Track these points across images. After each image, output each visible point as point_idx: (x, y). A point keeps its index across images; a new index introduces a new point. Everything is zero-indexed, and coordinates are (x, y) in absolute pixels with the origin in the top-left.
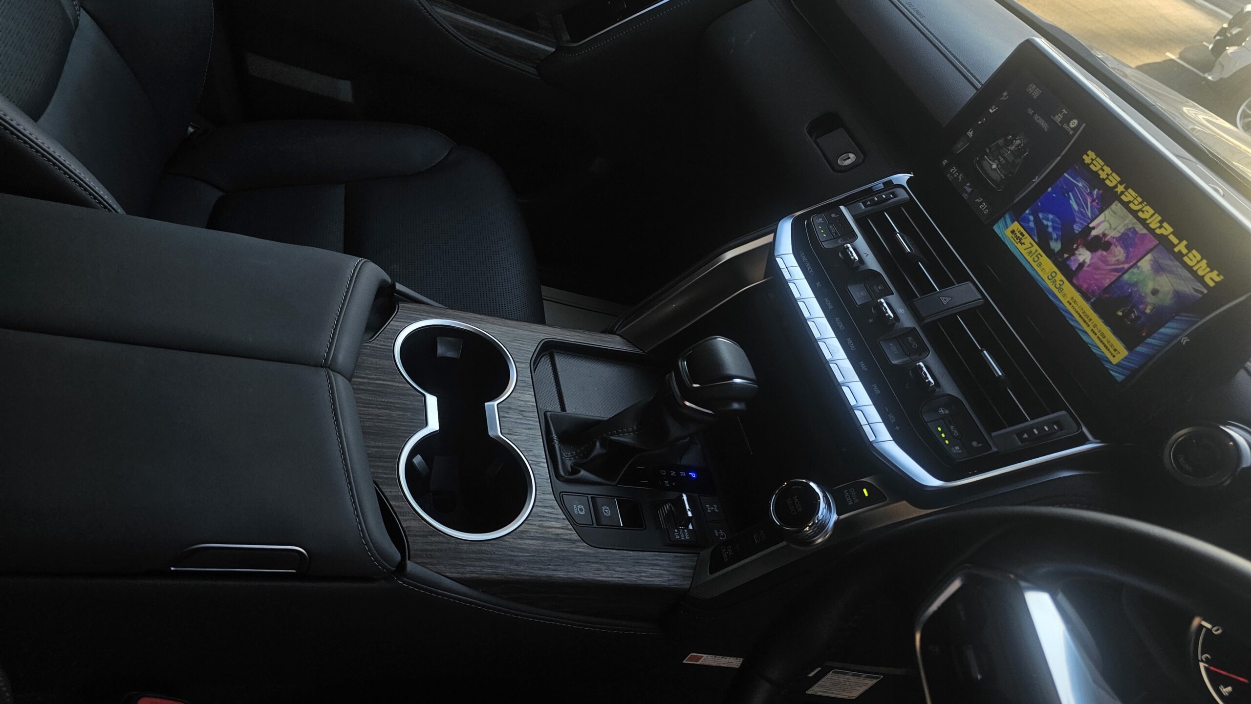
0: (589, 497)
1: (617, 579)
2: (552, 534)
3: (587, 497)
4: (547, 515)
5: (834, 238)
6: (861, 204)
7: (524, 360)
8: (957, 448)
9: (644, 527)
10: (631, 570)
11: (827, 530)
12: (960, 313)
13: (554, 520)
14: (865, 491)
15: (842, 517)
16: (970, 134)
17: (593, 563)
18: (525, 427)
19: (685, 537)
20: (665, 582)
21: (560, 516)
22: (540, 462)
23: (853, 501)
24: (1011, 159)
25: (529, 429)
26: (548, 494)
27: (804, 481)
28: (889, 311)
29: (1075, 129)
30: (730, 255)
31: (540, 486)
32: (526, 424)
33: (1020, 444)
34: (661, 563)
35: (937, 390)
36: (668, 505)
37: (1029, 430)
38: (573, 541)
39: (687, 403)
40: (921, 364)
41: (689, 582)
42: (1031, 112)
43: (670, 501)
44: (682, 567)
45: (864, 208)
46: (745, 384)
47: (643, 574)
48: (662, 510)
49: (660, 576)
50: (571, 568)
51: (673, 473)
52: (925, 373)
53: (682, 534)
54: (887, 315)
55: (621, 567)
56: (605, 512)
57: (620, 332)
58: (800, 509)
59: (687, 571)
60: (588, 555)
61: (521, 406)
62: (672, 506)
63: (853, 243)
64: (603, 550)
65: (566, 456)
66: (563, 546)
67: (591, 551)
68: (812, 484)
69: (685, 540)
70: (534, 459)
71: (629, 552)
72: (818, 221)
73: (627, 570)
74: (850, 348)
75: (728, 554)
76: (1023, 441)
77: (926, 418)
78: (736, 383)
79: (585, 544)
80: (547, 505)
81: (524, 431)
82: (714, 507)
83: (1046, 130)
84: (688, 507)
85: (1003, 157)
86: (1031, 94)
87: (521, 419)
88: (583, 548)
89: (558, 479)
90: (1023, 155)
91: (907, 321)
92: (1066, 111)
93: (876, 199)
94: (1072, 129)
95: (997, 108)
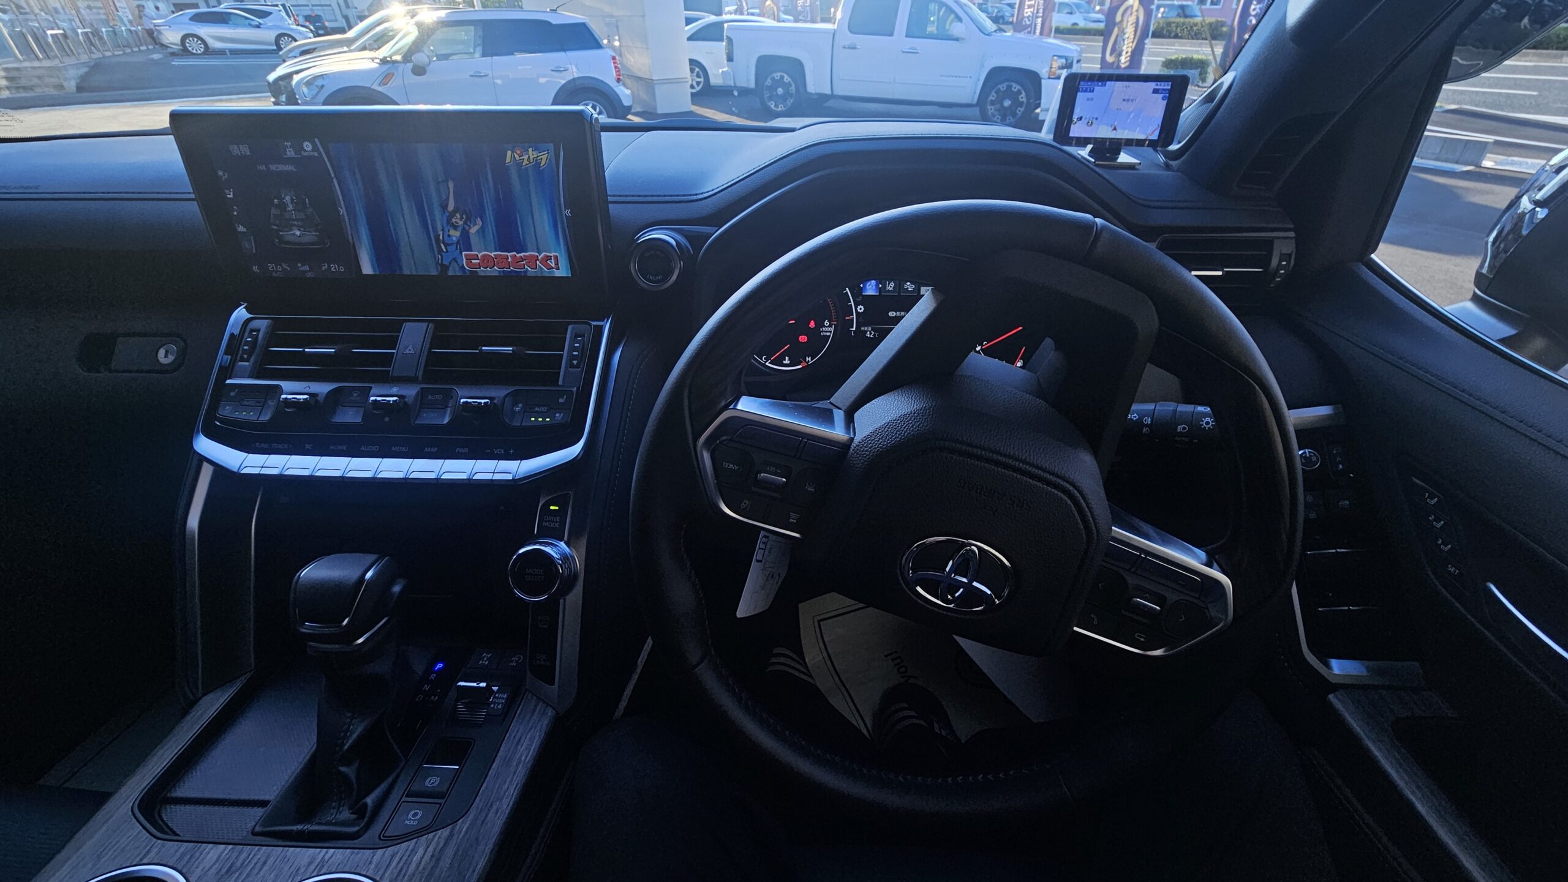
0: (404, 799)
1: (516, 791)
2: (429, 864)
3: (403, 802)
4: (401, 865)
5: (263, 406)
6: (240, 363)
7: (146, 846)
8: (558, 415)
9: (471, 740)
10: (513, 771)
11: (570, 555)
12: (431, 347)
13: (411, 857)
14: (552, 508)
15: (565, 538)
16: (241, 229)
17: (486, 816)
18: (256, 871)
19: (503, 698)
20: (540, 736)
21: (411, 846)
22: (322, 859)
23: (556, 522)
24: (302, 216)
25: (265, 863)
26: (373, 857)
27: (514, 557)
28: (388, 399)
29: (315, 149)
30: (193, 521)
31: (357, 866)
32: (253, 868)
33: (579, 369)
34: (519, 735)
35: (496, 401)
36: (459, 705)
37: (571, 357)
38: (451, 835)
39: (360, 641)
40: (462, 401)
41: (551, 709)
42: (264, 168)
43: (457, 700)
44: (533, 714)
45: (247, 363)
46: (376, 570)
47: (523, 758)
48: (461, 714)
49: (532, 739)
50: (480, 847)
51: (426, 687)
52: (474, 402)
53: (499, 699)
54: (391, 402)
55: (505, 782)
56: (432, 783)
57: (200, 691)
58: (542, 572)
59: (538, 708)
60: (476, 818)
61: (220, 870)
62: (463, 701)
63: (284, 391)
64: (478, 799)
65: (333, 816)
66: (450, 852)
67: (471, 815)
68: (521, 551)
69: (507, 699)
70: (313, 867)
71: (493, 767)
72: (226, 411)
73: (511, 776)
74: (404, 452)
75: (544, 660)
76: (577, 366)
77: (516, 423)
78: (372, 577)
79: (461, 821)
80: (387, 863)
81: (262, 873)
82: (485, 656)
83: (295, 170)
84: (474, 684)
85: (294, 220)
86: (242, 154)
87: (240, 874)
88: (463, 825)
89: (360, 837)
90: (306, 204)
91: (411, 392)
92: (288, 142)
93: (246, 348)
94: (313, 150)
95: (231, 190)
